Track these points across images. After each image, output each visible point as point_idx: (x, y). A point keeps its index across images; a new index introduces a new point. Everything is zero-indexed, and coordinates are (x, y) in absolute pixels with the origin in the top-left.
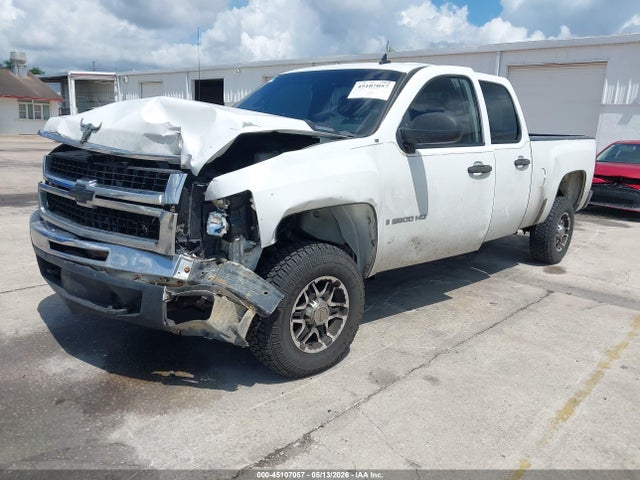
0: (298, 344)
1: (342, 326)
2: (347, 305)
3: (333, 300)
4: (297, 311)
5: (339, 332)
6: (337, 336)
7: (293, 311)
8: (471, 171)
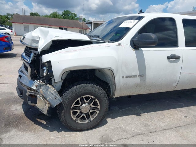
0: (74, 119)
1: (96, 115)
2: (99, 107)
3: (93, 105)
4: (74, 106)
5: (95, 117)
6: (93, 118)
7: (72, 106)
8: (169, 58)
